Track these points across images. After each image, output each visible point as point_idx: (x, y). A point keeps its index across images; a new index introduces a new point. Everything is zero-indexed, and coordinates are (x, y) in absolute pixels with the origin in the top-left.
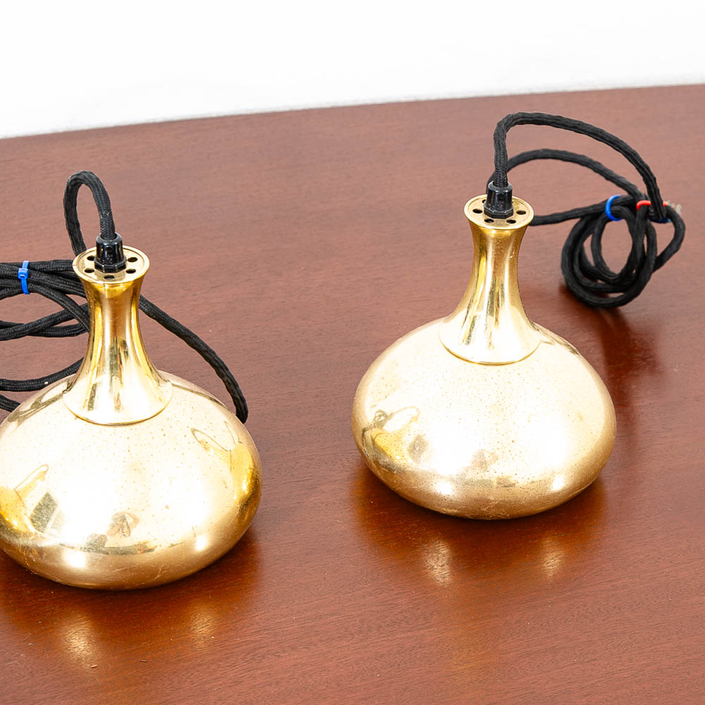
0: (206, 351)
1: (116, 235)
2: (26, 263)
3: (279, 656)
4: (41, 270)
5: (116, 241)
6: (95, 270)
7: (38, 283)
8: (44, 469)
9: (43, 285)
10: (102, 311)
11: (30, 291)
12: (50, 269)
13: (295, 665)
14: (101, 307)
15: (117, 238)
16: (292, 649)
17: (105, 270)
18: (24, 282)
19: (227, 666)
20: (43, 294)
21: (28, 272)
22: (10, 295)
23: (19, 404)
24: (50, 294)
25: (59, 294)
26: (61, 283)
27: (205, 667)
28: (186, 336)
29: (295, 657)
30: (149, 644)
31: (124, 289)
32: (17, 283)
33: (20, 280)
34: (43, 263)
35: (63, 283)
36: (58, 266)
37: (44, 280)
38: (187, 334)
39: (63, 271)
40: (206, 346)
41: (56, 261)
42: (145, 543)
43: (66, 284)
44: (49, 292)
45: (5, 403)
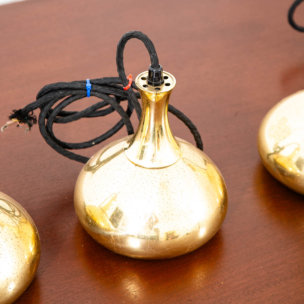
0: (187, 121)
1: (159, 66)
2: (88, 80)
3: (262, 291)
4: (97, 84)
5: (160, 69)
6: (148, 85)
7: (96, 91)
8: (114, 195)
9: (99, 92)
10: (150, 109)
11: (91, 95)
12: (102, 83)
13: (272, 296)
14: (150, 108)
15: (160, 67)
16: (267, 286)
17: (154, 85)
18: (89, 91)
19: (236, 299)
20: (98, 97)
21: (91, 85)
22: (79, 98)
23: (89, 159)
24: (102, 97)
25: (106, 95)
26: (108, 90)
27: (224, 301)
28: (178, 114)
29: (271, 291)
30: (189, 290)
31: (163, 96)
32: (85, 92)
33: (86, 90)
34: (98, 80)
35: (109, 90)
36: (106, 81)
37: (100, 89)
38: (179, 113)
39: (109, 83)
40: (188, 119)
41: (105, 78)
42: (173, 233)
43: (111, 90)
44: (101, 95)
45: (74, 156)
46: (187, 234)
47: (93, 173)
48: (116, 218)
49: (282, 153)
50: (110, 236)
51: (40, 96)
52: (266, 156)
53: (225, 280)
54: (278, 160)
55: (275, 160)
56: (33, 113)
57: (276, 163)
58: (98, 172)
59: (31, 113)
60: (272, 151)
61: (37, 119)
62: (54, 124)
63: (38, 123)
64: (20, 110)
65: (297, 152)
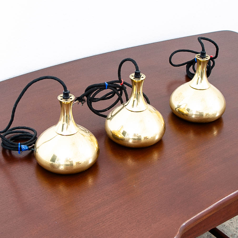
46: (152, 137)
47: (111, 120)
48: (124, 133)
49: (181, 107)
50: (124, 139)
51: (86, 90)
52: (175, 110)
53: (170, 152)
54: (180, 110)
55: (178, 110)
56: (84, 98)
57: (179, 111)
58: (113, 119)
59: (83, 98)
60: (177, 107)
61: (86, 100)
62: (92, 102)
63: (86, 102)
64: (79, 97)
65: (186, 106)
